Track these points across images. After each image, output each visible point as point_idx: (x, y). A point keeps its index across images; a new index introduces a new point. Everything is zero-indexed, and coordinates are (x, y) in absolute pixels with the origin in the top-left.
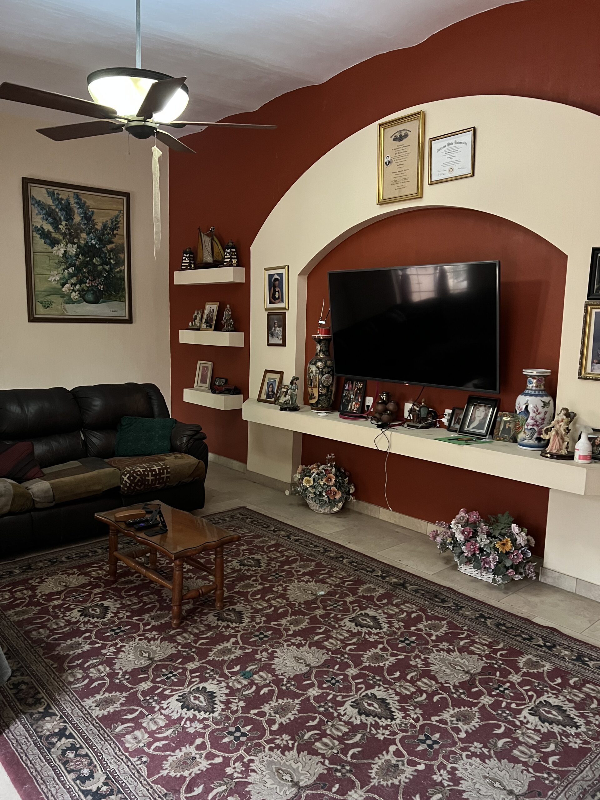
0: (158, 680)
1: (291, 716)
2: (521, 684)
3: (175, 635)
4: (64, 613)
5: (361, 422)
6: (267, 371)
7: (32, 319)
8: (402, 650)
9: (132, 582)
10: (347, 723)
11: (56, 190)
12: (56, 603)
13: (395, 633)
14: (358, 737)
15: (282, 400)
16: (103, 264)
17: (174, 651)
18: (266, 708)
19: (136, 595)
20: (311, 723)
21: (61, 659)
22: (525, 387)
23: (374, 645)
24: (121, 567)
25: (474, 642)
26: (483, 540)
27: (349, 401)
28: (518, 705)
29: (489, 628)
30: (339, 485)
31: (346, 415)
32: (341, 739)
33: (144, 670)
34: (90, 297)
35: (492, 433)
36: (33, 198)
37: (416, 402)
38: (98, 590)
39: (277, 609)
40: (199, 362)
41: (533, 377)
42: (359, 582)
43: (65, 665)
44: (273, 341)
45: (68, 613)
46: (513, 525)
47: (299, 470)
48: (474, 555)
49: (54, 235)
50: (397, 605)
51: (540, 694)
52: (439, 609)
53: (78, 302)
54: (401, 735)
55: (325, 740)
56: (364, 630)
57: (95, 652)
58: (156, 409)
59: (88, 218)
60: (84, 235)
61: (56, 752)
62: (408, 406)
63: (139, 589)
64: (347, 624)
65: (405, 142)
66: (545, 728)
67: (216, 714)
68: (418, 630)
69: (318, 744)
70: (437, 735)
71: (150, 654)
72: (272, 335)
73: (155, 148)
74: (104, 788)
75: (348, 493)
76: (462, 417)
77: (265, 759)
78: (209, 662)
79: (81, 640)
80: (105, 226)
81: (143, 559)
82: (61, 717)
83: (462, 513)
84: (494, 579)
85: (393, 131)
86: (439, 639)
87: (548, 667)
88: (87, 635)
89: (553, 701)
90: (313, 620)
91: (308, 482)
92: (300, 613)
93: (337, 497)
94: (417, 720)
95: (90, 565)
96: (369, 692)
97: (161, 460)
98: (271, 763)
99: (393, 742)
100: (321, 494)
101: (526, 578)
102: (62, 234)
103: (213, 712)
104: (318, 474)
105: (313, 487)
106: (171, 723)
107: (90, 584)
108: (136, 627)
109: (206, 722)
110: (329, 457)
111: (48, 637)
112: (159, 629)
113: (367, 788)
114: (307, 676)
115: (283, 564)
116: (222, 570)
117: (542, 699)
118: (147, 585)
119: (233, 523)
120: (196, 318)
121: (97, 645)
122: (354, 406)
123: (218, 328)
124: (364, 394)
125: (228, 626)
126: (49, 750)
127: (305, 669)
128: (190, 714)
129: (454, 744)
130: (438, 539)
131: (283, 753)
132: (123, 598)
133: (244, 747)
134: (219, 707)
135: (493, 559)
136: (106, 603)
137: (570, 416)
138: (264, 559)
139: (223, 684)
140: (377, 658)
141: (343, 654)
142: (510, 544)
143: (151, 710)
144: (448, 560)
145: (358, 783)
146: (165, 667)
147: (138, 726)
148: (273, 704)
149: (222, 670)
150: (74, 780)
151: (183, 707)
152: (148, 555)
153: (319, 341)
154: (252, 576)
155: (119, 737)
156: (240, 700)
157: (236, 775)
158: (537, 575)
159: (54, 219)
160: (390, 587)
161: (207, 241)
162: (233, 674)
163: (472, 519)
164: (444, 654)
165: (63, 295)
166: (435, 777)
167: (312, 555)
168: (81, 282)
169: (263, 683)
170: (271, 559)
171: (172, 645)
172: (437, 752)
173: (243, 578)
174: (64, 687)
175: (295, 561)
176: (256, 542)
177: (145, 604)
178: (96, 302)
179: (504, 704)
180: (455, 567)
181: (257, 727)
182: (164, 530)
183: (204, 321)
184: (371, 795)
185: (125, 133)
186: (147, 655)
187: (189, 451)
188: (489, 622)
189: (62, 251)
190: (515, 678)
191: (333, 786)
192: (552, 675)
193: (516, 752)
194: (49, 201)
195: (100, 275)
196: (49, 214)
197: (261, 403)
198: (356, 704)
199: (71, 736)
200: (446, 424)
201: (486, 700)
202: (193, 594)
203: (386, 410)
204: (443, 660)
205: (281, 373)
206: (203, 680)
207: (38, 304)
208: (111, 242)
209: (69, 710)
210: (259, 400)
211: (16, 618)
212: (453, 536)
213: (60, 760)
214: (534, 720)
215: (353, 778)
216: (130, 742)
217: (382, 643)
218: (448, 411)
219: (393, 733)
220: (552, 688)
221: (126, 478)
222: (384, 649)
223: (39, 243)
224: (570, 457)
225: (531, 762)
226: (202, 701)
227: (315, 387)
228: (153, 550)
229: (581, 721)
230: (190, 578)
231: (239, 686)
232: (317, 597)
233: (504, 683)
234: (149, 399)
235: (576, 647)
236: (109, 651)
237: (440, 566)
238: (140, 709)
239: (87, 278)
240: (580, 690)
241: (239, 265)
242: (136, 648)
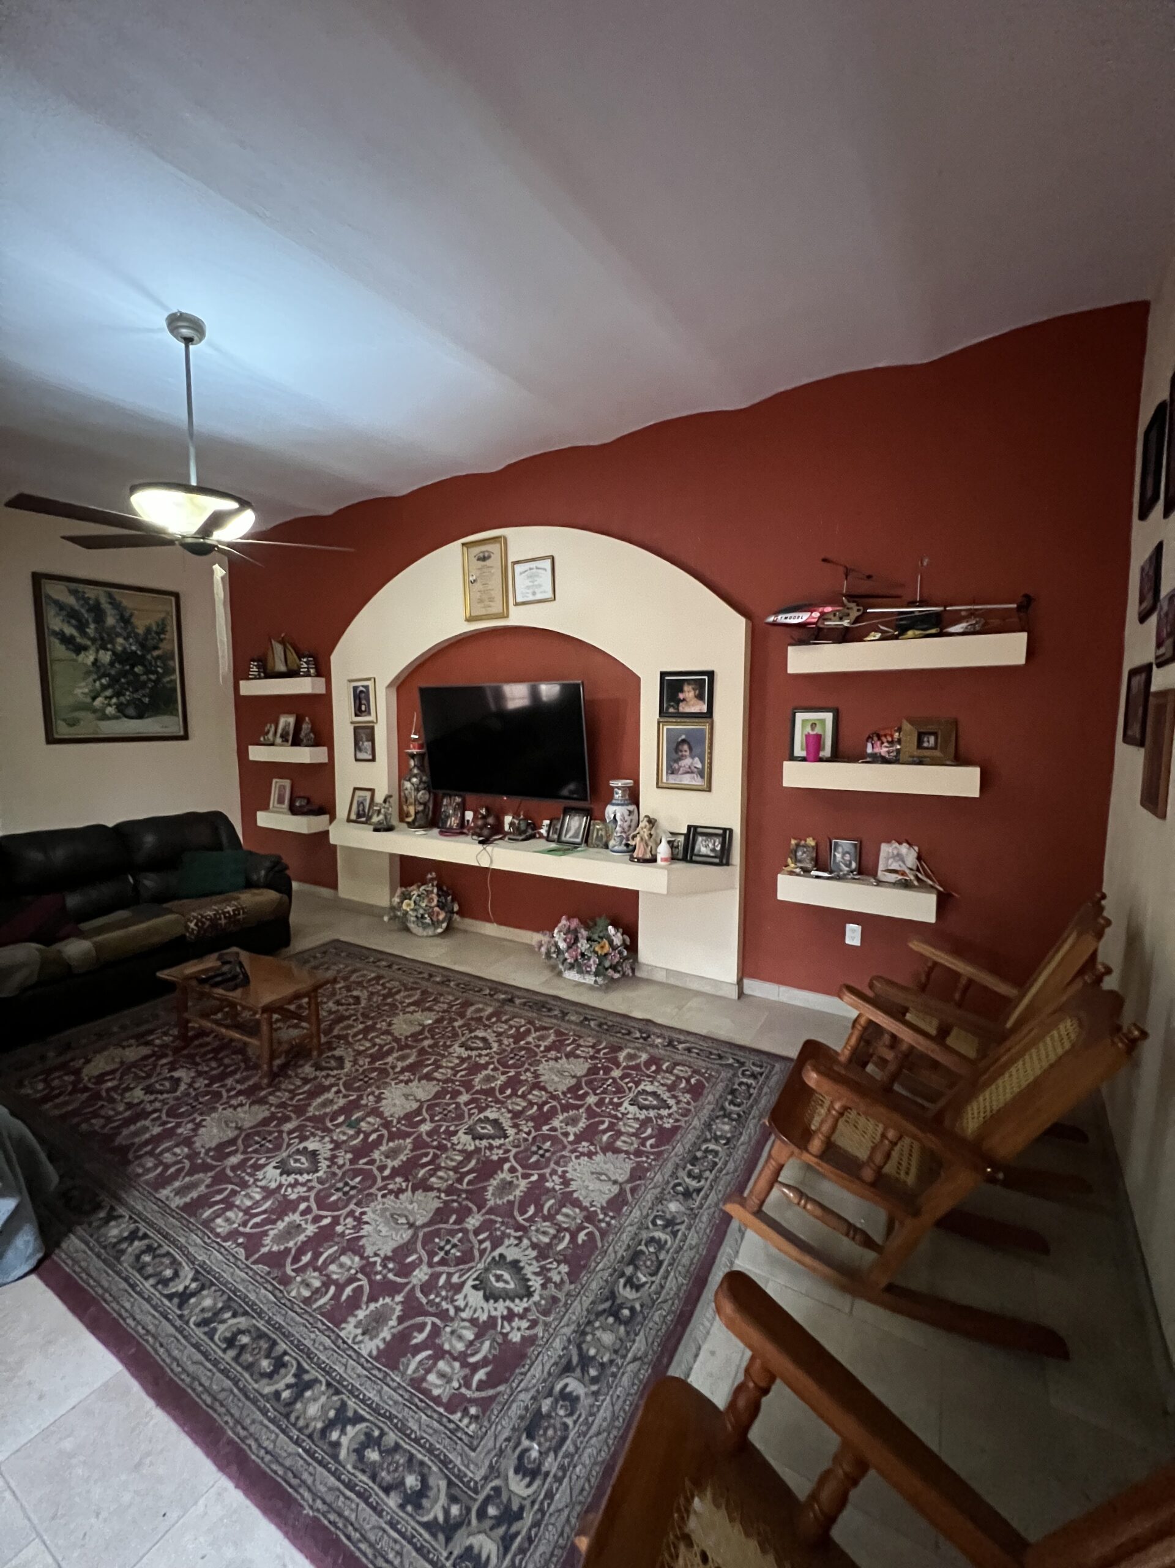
0: (250, 1150)
1: (403, 1157)
2: (622, 1078)
3: (266, 1097)
4: (122, 1095)
5: (462, 838)
6: (355, 789)
7: (51, 740)
8: (513, 1066)
9: (208, 1044)
10: (461, 1151)
11: (81, 587)
12: (110, 1084)
13: (505, 1050)
14: (473, 1162)
15: (375, 819)
16: (148, 672)
17: (267, 1114)
18: (376, 1155)
19: (214, 1058)
20: (425, 1160)
21: (124, 1150)
22: (612, 797)
23: (485, 1066)
24: (193, 1028)
25: (579, 1046)
26: (583, 945)
27: (448, 817)
28: (619, 1098)
29: (592, 1029)
30: (441, 906)
31: (446, 832)
32: (455, 1170)
33: (233, 1142)
34: (131, 711)
35: (586, 842)
36: (48, 597)
37: (516, 815)
38: (164, 1061)
39: (381, 1046)
40: (274, 781)
41: (618, 788)
42: (467, 1004)
43: (131, 1156)
44: (360, 756)
45: (127, 1095)
46: (610, 927)
47: (399, 891)
48: (576, 960)
49: (79, 640)
50: (506, 1022)
51: (637, 1084)
52: (546, 1019)
53: (117, 718)
54: (514, 1151)
55: (440, 1174)
56: (474, 1053)
57: (169, 1134)
58: (225, 840)
59: (125, 620)
60: (120, 640)
61: (127, 1260)
62: (508, 819)
63: (216, 1051)
64: (458, 1050)
65: (488, 563)
66: (643, 1114)
67: (320, 1174)
68: (528, 1043)
69: (433, 1180)
70: (549, 1144)
71: (237, 1123)
72: (360, 750)
73: (216, 567)
74: (194, 1285)
75: (452, 912)
76: (558, 827)
77: (379, 1207)
78: (309, 1119)
79: (147, 1123)
80: (148, 630)
81: (219, 1016)
82: (131, 1218)
83: (564, 921)
84: (596, 982)
85: (476, 551)
86: (548, 1049)
87: (644, 1057)
88: (155, 1115)
89: (649, 1088)
90: (422, 1052)
91: (409, 905)
92: (407, 1046)
93: (441, 917)
94: (529, 1133)
95: (151, 1032)
96: (482, 1116)
97: (237, 899)
98: (384, 1210)
99: (507, 1160)
100: (423, 917)
101: (624, 975)
102: (90, 639)
103: (317, 1171)
104: (419, 895)
105: (414, 910)
106: (268, 1193)
107: (154, 1054)
108: (217, 1096)
109: (310, 1184)
110: (429, 876)
111: (103, 1127)
112: (248, 1092)
113: (484, 1211)
114: (418, 1112)
115: (385, 997)
116: (318, 1015)
117: (639, 1089)
118: (226, 1045)
119: (326, 959)
120: (268, 732)
121: (169, 1125)
122: (453, 822)
123: (296, 742)
124: (463, 808)
125: (328, 1075)
126: (118, 1259)
127: (415, 1105)
128: (291, 1179)
129: (564, 1147)
130: (543, 950)
131: (397, 1197)
132: (197, 1064)
133: (354, 1201)
134: (324, 1164)
135: (594, 961)
136: (176, 1074)
137: (652, 822)
138: (363, 995)
139: (327, 1139)
140: (489, 1079)
141: (453, 1082)
142: (607, 945)
143: (244, 1185)
144: (553, 968)
145: (475, 1209)
146: (258, 1134)
147: (230, 1206)
148: (383, 1148)
149: (324, 1123)
150: (154, 1286)
151: (281, 1174)
152: (227, 1009)
153: (413, 756)
154: (351, 1015)
155: (207, 1223)
156: (346, 1152)
157: (347, 1232)
158: (633, 970)
159: (79, 621)
160: (497, 1004)
161: (278, 648)
162: (338, 1126)
163: (573, 927)
164: (552, 1063)
165: (95, 711)
166: (547, 1184)
167: (416, 983)
168: (118, 694)
169: (371, 1128)
170: (372, 994)
171: (264, 1108)
172: (549, 1160)
173: (341, 1019)
174: (131, 1182)
175: (399, 992)
176: (354, 978)
177: (227, 1066)
178: (140, 716)
179: (607, 1100)
180: (560, 974)
181: (368, 1177)
182: (246, 981)
183: (279, 734)
184: (487, 1217)
185: (178, 547)
186: (233, 1125)
187: (269, 886)
188: (592, 1023)
189: (92, 658)
190: (616, 1073)
191: (449, 1217)
192: (648, 1064)
193: (619, 1144)
194: (71, 601)
195: (144, 685)
196: (72, 615)
197: (352, 824)
198: (470, 1131)
199: (145, 1236)
200: (545, 834)
201: (592, 1100)
202: (285, 1047)
203: (485, 825)
204: (551, 1069)
205: (372, 791)
206: (303, 1139)
207: (59, 722)
208: (156, 648)
209: (140, 1208)
210: (349, 820)
211: (57, 1112)
212: (556, 945)
213: (133, 1268)
214: (633, 1109)
215: (470, 1205)
216: (221, 1226)
217: (493, 1063)
218: (546, 822)
219: (507, 1151)
220: (649, 1076)
221: (192, 925)
222: (495, 1069)
223: (58, 650)
224: (653, 860)
225: (632, 1149)
226: (304, 1162)
227: (411, 804)
228: (233, 1005)
229: (671, 1102)
230: (280, 1028)
231: (345, 1138)
232: (424, 1027)
233: (607, 1080)
234: (215, 830)
235: (667, 1033)
236: (184, 1130)
237: (547, 974)
238: (230, 1187)
239: (127, 690)
240: (671, 1073)
241: (319, 674)
242: (219, 1120)
